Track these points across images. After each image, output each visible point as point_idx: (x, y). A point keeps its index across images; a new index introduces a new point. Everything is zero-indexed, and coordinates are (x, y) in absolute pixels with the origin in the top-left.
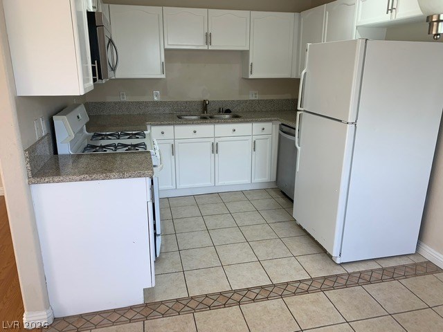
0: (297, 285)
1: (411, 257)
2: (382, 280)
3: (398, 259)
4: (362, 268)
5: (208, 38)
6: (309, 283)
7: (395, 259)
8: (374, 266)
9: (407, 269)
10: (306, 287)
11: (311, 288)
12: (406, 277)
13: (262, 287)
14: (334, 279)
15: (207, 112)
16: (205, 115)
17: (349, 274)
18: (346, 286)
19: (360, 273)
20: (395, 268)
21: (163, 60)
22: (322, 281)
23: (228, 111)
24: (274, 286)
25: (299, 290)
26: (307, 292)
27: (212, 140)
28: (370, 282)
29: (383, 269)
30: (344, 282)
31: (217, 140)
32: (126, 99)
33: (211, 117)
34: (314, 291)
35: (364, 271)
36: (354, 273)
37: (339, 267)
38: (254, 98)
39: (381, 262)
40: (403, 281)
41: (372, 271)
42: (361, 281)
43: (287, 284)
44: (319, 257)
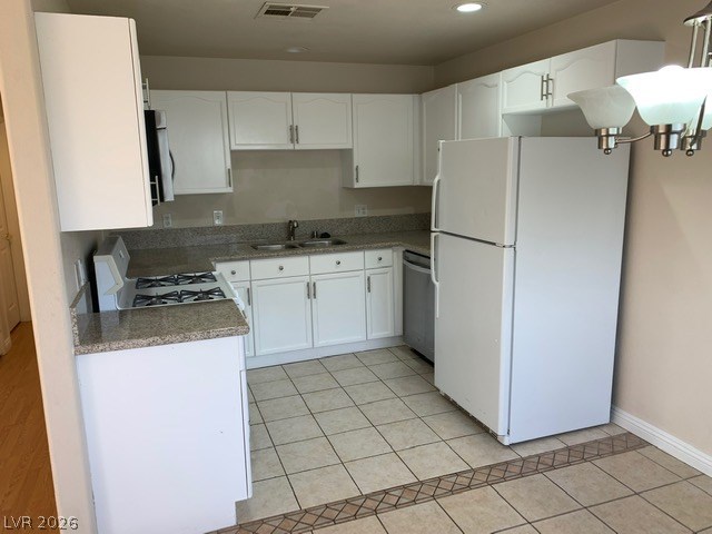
0: (453, 479)
1: (605, 429)
2: (569, 464)
3: (587, 433)
4: (540, 449)
5: (294, 133)
6: (470, 475)
7: (584, 432)
8: (557, 445)
9: (602, 446)
10: (466, 481)
11: (474, 482)
12: (599, 456)
13: (404, 487)
14: (504, 468)
15: (295, 238)
16: (292, 242)
17: (524, 460)
18: (521, 475)
19: (539, 456)
20: (584, 446)
21: (229, 165)
22: (487, 471)
23: (325, 236)
24: (422, 483)
25: (457, 487)
26: (469, 487)
27: (307, 279)
28: (553, 467)
29: (569, 449)
30: (517, 470)
31: (314, 278)
32: (172, 225)
33: (302, 245)
34: (479, 486)
35: (544, 454)
36: (530, 457)
37: (508, 451)
38: (361, 215)
39: (565, 439)
40: (598, 462)
41: (554, 452)
42: (540, 466)
43: (440, 479)
44: (478, 438)
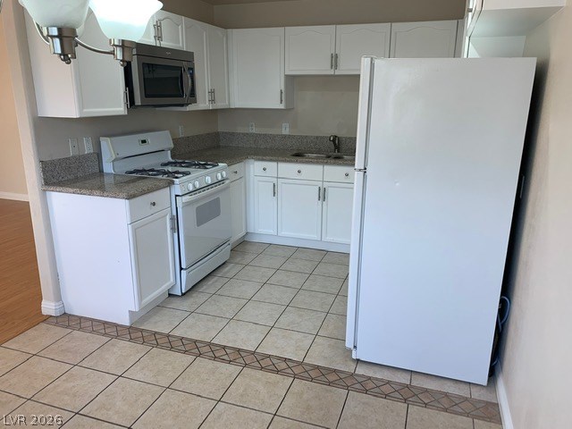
2: (384, 396)
21: (283, 87)
27: (320, 184)
28: (366, 391)
31: (326, 185)
32: (254, 130)
37: (353, 363)
41: (388, 383)
